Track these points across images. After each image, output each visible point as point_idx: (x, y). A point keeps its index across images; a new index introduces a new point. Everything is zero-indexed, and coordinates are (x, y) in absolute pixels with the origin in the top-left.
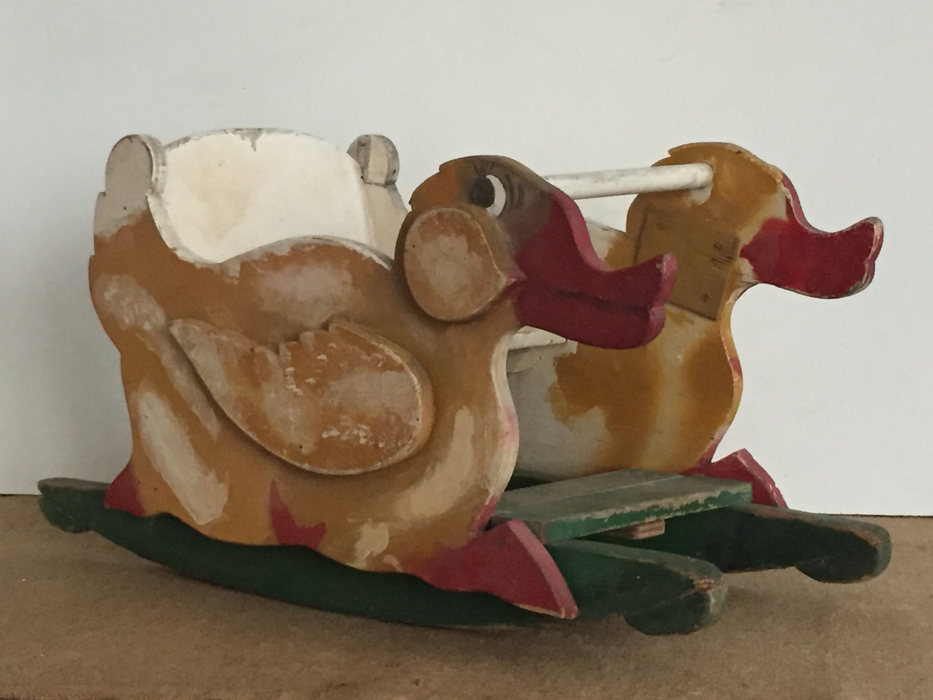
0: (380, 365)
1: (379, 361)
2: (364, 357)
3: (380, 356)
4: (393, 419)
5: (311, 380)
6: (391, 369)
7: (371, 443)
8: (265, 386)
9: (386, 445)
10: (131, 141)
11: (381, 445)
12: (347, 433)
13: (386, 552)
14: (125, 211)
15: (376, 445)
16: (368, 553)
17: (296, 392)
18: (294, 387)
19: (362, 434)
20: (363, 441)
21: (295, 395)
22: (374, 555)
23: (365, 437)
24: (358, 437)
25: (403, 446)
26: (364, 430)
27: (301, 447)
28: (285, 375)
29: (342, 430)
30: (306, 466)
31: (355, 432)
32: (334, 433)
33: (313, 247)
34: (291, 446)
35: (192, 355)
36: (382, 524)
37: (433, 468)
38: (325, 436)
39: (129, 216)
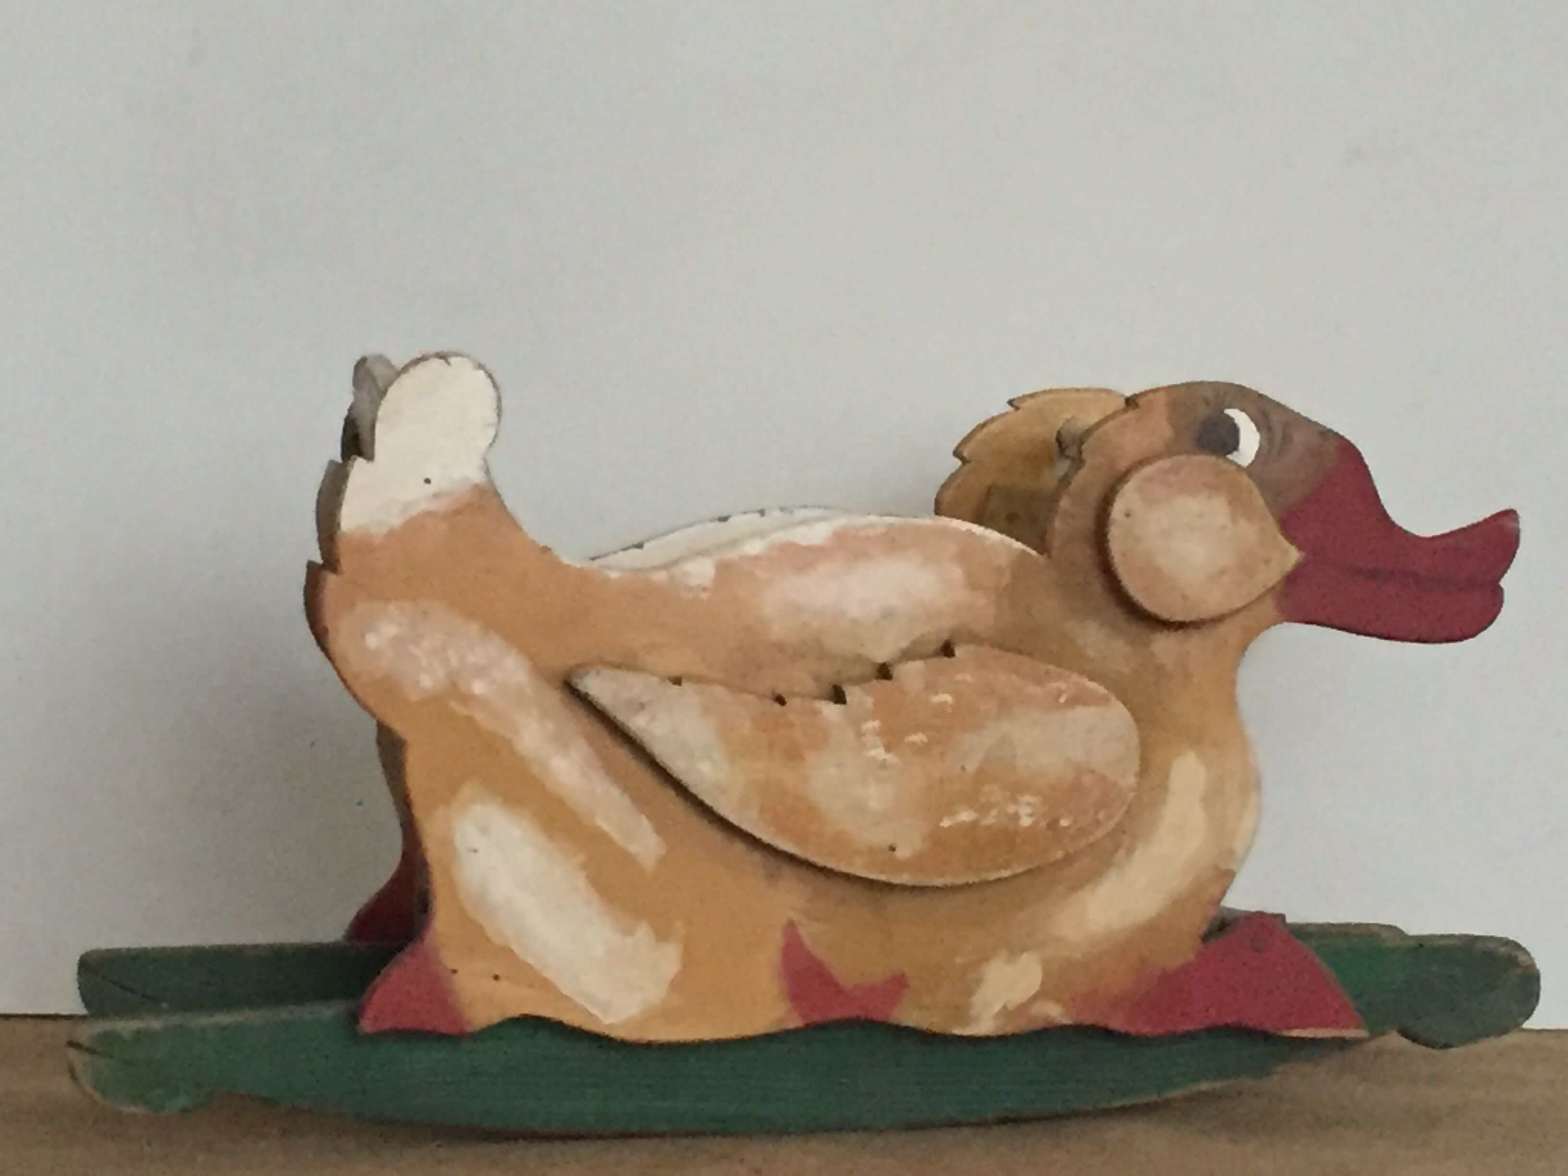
0: (1062, 700)
1: (1060, 693)
2: (1032, 689)
3: (1063, 686)
4: (1087, 779)
5: (918, 738)
6: (1085, 704)
7: (1043, 824)
8: (811, 758)
9: (1075, 822)
10: (449, 364)
11: (1064, 823)
12: (994, 812)
13: (1035, 998)
14: (427, 486)
15: (1053, 824)
16: (998, 1007)
17: (885, 760)
18: (879, 753)
19: (1024, 811)
20: (1026, 822)
21: (883, 765)
22: (1010, 1007)
23: (1031, 815)
24: (1016, 817)
25: (1109, 818)
26: (1028, 804)
27: (893, 849)
28: (859, 735)
29: (984, 809)
30: (905, 879)
31: (1011, 809)
32: (966, 816)
33: (881, 530)
34: (871, 851)
35: (637, 724)
36: (1025, 956)
37: (1130, 852)
38: (946, 823)
39: (436, 496)
